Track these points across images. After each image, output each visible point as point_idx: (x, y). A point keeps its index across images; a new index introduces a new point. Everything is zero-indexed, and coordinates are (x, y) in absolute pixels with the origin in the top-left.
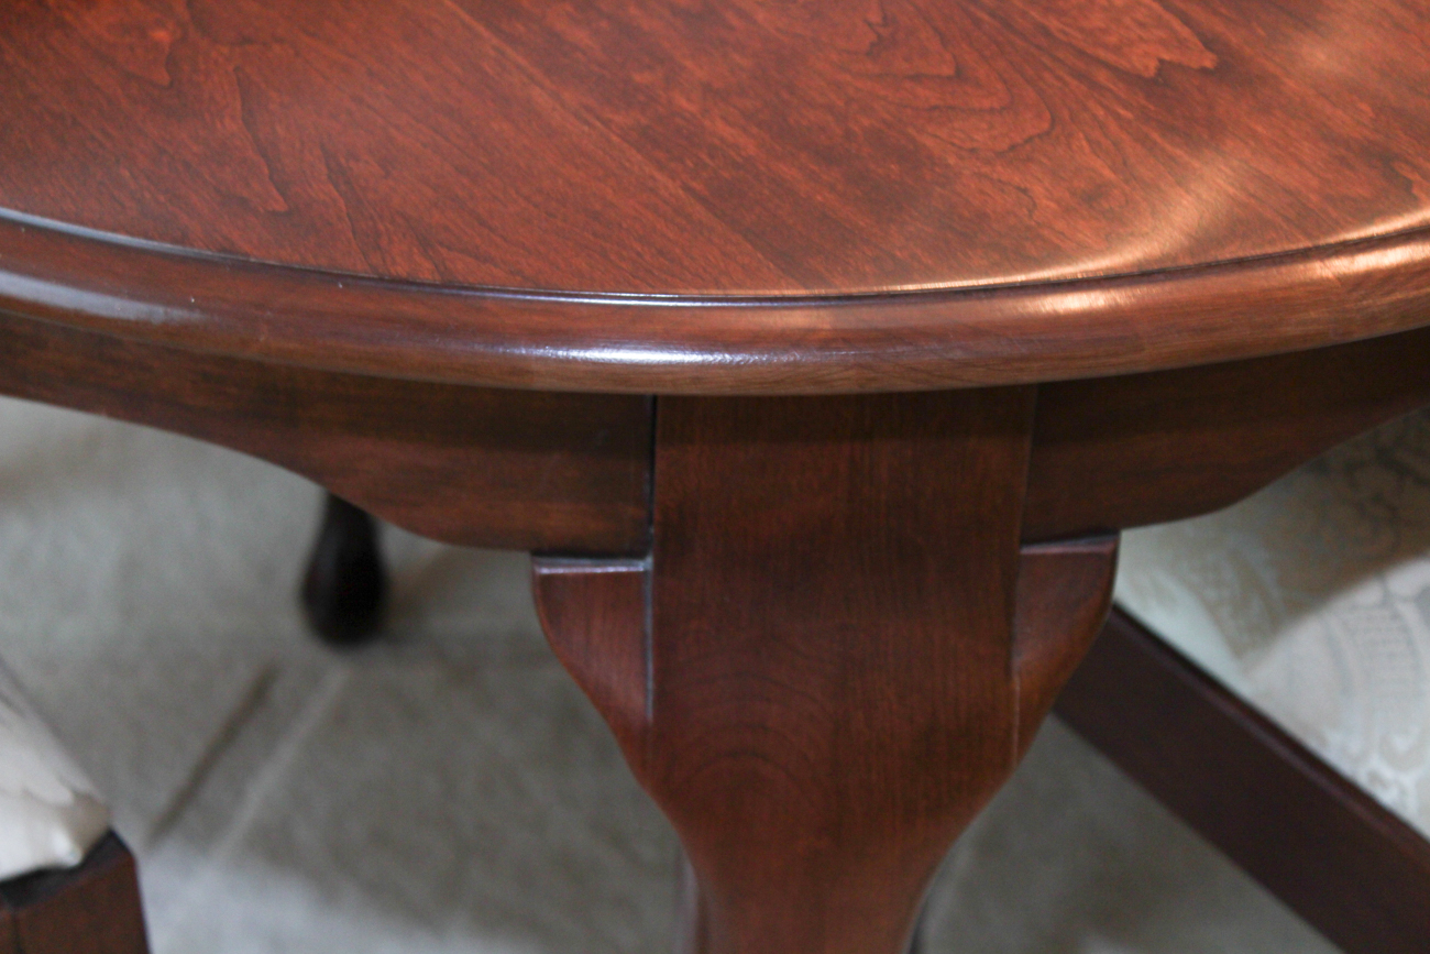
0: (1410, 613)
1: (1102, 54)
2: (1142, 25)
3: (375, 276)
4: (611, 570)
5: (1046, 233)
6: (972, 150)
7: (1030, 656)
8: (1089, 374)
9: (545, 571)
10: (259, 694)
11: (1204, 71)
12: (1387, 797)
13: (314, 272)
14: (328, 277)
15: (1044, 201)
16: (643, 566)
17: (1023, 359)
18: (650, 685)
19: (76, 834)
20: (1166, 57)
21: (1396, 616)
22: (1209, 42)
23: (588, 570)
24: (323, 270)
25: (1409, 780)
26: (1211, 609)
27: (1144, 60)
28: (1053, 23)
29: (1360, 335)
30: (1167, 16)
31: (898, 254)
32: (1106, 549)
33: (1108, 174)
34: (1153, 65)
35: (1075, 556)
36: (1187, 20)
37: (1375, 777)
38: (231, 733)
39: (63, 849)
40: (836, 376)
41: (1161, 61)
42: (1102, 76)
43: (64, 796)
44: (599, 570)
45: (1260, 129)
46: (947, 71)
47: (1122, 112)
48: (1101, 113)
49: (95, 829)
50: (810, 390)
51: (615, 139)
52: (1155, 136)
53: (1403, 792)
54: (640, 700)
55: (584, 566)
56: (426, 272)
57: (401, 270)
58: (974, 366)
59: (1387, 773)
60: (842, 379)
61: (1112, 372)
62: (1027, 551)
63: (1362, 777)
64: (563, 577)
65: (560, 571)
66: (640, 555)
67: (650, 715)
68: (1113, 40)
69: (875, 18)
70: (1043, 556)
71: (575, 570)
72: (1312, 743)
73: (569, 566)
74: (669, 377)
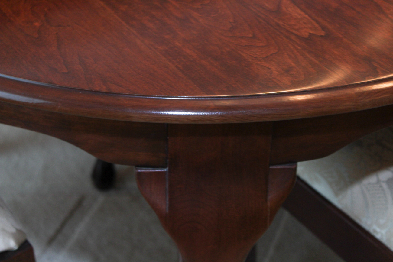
0: (385, 186)
1: (294, 31)
2: (305, 23)
3: (90, 90)
4: (157, 171)
5: (274, 80)
6: (256, 57)
7: (272, 196)
8: (285, 119)
9: (139, 171)
10: (79, 203)
11: (321, 36)
12: (378, 236)
13: (74, 89)
14: (77, 90)
15: (275, 72)
16: (165, 170)
17: (267, 115)
18: (168, 203)
19: (16, 241)
20: (311, 32)
21: (381, 186)
22: (324, 28)
23: (151, 171)
24: (76, 88)
25: (384, 232)
26: (330, 184)
27: (305, 33)
28: (281, 23)
29: (361, 109)
30: (312, 21)
31: (234, 85)
32: (294, 167)
33: (293, 64)
34: (307, 34)
35: (285, 169)
36: (318, 22)
37: (375, 231)
38: (71, 214)
39: (12, 245)
40: (215, 119)
41: (310, 33)
42: (293, 37)
43: (13, 230)
44: (154, 171)
45: (336, 52)
46: (251, 35)
47: (298, 47)
48: (292, 47)
49: (22, 240)
50: (209, 122)
51: (158, 53)
52: (307, 54)
53: (382, 235)
54: (165, 206)
55: (149, 170)
56: (104, 89)
57: (97, 89)
58: (253, 116)
59: (378, 230)
60: (217, 120)
61: (292, 118)
62: (271, 167)
63: (371, 231)
64: (144, 173)
65: (143, 171)
66: (165, 167)
67: (167, 211)
68: (297, 27)
69: (232, 21)
70: (276, 169)
71: (147, 171)
72: (357, 221)
73: (145, 169)
74: (169, 118)
